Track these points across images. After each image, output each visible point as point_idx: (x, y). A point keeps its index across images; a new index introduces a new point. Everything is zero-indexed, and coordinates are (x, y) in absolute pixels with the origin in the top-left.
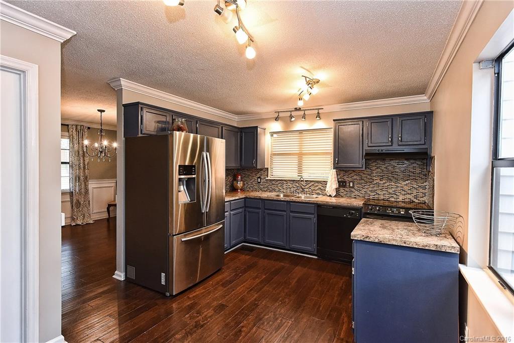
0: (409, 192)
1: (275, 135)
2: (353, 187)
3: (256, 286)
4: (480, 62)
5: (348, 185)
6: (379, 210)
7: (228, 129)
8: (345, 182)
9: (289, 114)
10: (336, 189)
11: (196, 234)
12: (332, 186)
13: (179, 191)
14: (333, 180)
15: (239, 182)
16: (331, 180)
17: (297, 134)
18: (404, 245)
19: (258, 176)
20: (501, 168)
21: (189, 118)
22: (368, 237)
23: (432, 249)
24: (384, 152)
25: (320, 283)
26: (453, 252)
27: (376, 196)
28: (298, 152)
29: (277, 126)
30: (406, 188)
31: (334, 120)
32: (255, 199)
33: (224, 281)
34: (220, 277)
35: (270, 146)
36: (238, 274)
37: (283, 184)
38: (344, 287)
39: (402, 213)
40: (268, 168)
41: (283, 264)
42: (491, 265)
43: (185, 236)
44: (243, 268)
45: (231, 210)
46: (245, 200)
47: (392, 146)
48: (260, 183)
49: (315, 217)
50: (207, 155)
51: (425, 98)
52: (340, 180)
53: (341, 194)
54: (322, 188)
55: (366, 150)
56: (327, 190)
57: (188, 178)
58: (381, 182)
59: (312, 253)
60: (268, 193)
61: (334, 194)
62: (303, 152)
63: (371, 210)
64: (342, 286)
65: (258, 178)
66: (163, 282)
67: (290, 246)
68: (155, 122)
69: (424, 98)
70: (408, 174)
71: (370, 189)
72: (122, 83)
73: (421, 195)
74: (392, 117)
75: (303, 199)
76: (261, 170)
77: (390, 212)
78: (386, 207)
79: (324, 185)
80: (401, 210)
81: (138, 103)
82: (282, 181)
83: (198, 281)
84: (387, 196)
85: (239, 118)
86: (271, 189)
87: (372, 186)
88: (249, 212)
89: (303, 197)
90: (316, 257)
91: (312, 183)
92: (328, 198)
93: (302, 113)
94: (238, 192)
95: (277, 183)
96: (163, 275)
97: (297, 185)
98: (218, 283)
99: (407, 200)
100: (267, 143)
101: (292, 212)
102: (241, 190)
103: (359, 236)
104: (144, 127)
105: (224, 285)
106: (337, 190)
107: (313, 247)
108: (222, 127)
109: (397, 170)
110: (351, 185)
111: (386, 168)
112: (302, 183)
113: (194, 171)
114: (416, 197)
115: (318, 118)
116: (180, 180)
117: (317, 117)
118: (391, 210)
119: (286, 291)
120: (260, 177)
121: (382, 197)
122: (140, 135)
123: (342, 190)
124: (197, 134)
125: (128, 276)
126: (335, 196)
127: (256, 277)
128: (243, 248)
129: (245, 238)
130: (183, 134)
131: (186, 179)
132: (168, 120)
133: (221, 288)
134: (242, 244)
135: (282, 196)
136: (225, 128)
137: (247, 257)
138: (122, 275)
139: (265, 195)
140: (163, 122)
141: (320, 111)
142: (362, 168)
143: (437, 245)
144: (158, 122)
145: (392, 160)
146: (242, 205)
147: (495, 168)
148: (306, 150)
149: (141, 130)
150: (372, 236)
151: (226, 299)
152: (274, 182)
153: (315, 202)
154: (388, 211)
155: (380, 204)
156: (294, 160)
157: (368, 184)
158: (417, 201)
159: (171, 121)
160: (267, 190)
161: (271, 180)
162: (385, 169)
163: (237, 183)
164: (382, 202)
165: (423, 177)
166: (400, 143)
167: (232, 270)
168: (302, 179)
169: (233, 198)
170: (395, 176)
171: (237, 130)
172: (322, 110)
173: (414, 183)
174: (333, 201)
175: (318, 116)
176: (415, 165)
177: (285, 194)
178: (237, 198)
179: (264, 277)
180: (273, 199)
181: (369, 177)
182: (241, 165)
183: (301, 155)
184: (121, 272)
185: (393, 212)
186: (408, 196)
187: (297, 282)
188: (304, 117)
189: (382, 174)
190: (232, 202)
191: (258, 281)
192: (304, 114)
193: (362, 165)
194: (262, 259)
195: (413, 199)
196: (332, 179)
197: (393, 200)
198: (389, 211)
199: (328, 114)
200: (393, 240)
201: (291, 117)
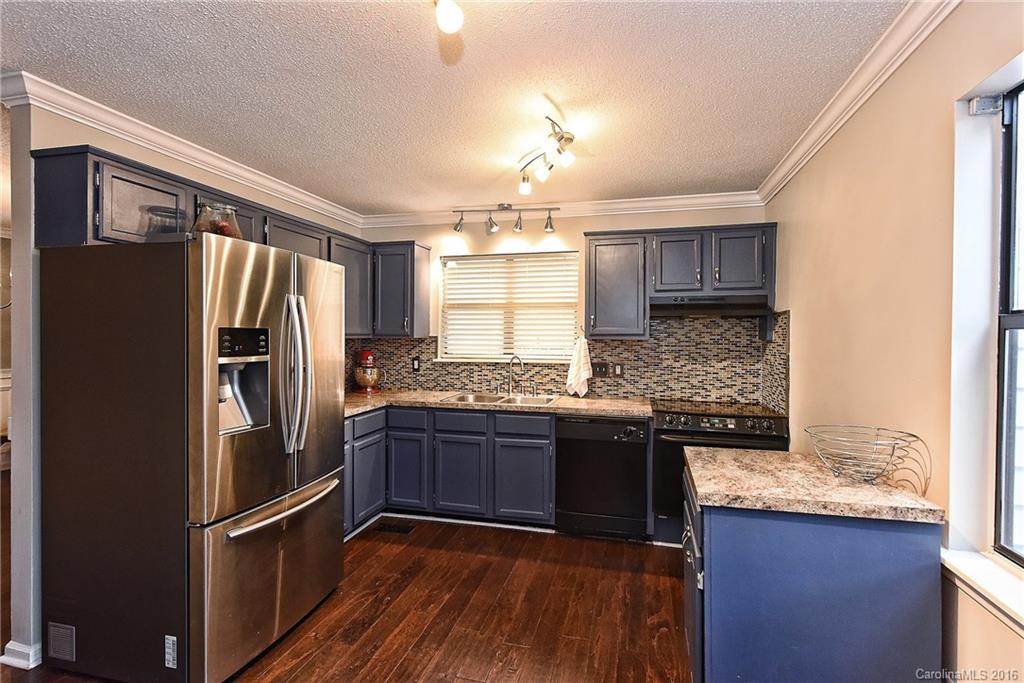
0: (729, 382)
1: (451, 264)
2: (621, 376)
3: (430, 627)
4: (970, 101)
5: (611, 371)
6: (686, 423)
7: (346, 244)
8: (605, 365)
9: (484, 217)
10: (588, 380)
11: (268, 512)
12: (579, 374)
13: (220, 401)
14: (583, 361)
15: (369, 371)
16: (579, 362)
17: (501, 262)
18: (824, 512)
19: (414, 354)
20: (1020, 331)
21: (244, 207)
22: (739, 497)
23: (885, 518)
24: (686, 301)
25: (577, 594)
26: (932, 522)
27: (668, 393)
28: (504, 301)
29: (456, 243)
30: (723, 375)
31: (586, 234)
32: (412, 408)
33: (346, 624)
34: (336, 614)
35: (441, 289)
36: (383, 598)
37: (472, 371)
38: (628, 596)
39: (730, 426)
40: (436, 337)
41: (484, 557)
42: (1002, 543)
43: (237, 524)
44: (391, 580)
45: (354, 439)
46: (387, 412)
47: (701, 290)
48: (418, 370)
49: (550, 444)
50: (298, 304)
51: (757, 197)
52: (595, 361)
53: (598, 390)
54: (558, 379)
55: (650, 298)
56: (569, 382)
57: (249, 364)
58: (677, 365)
59: (543, 522)
60: (439, 393)
61: (584, 390)
62: (516, 301)
63: (671, 423)
64: (626, 597)
65: (414, 359)
66: (171, 661)
67: (494, 510)
68: (141, 208)
69: (754, 198)
70: (727, 346)
71: (655, 379)
72: (29, 87)
73: (750, 388)
74: (702, 232)
75: (519, 404)
76: (421, 341)
77: (708, 425)
78: (698, 416)
79: (563, 373)
80: (728, 420)
81: (83, 151)
82: (469, 367)
83: (276, 636)
84: (687, 393)
85: (367, 221)
86: (443, 384)
87: (658, 372)
88: (395, 439)
89: (520, 401)
90: (554, 532)
91: (537, 369)
92: (572, 400)
93: (514, 216)
94: (366, 392)
95: (459, 370)
96: (171, 641)
97: (504, 373)
98: (330, 635)
99: (725, 399)
100: (434, 280)
101: (499, 434)
102: (373, 387)
103: (716, 498)
104: (107, 221)
105: (349, 636)
106: (590, 382)
107: (547, 509)
108: (329, 239)
109: (706, 340)
110: (618, 371)
111: (685, 335)
112: (516, 369)
113: (263, 343)
114: (741, 393)
115: (549, 230)
116: (222, 368)
117: (546, 227)
118: (708, 422)
119: (507, 628)
120: (417, 358)
121: (678, 395)
122: (91, 241)
123: (598, 381)
124: (265, 243)
125: (51, 654)
126: (586, 396)
127: (429, 601)
128: (383, 527)
129: (387, 500)
130: (229, 241)
131: (242, 367)
132: (182, 207)
133: (340, 647)
134: (380, 516)
135: (471, 398)
136: (338, 242)
137: (397, 549)
138: (31, 654)
139: (434, 398)
140: (166, 210)
141: (554, 214)
142: (643, 335)
143: (896, 509)
144: (152, 210)
145: (697, 319)
146: (382, 424)
147: (1007, 332)
148: (523, 296)
149: (96, 229)
150: (748, 494)
151: (359, 677)
152: (450, 369)
153: (551, 411)
154: (703, 425)
155: (676, 410)
156: (497, 319)
157: (652, 368)
158: (743, 400)
159: (190, 212)
160: (435, 386)
161: (443, 365)
162: (683, 338)
163: (365, 372)
164: (678, 404)
165: (755, 353)
166: (717, 285)
167: (365, 589)
168: (515, 361)
169: (361, 410)
170: (703, 352)
171: (363, 248)
172: (557, 212)
173: (737, 364)
174: (582, 405)
175: (549, 223)
176: (738, 329)
177: (477, 394)
178: (369, 408)
179: (448, 596)
180: (454, 407)
181: (652, 354)
182: (374, 330)
183: (509, 310)
184: (28, 643)
185: (713, 425)
186: (727, 391)
187: (527, 599)
188: (518, 224)
189: (678, 348)
190: (357, 419)
191: (434, 610)
192: (520, 218)
193: (644, 331)
194: (434, 551)
195: (735, 396)
196: (580, 358)
197: (700, 399)
198: (705, 424)
199: (571, 222)
200: (799, 502)
201: (491, 223)
